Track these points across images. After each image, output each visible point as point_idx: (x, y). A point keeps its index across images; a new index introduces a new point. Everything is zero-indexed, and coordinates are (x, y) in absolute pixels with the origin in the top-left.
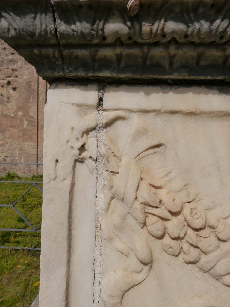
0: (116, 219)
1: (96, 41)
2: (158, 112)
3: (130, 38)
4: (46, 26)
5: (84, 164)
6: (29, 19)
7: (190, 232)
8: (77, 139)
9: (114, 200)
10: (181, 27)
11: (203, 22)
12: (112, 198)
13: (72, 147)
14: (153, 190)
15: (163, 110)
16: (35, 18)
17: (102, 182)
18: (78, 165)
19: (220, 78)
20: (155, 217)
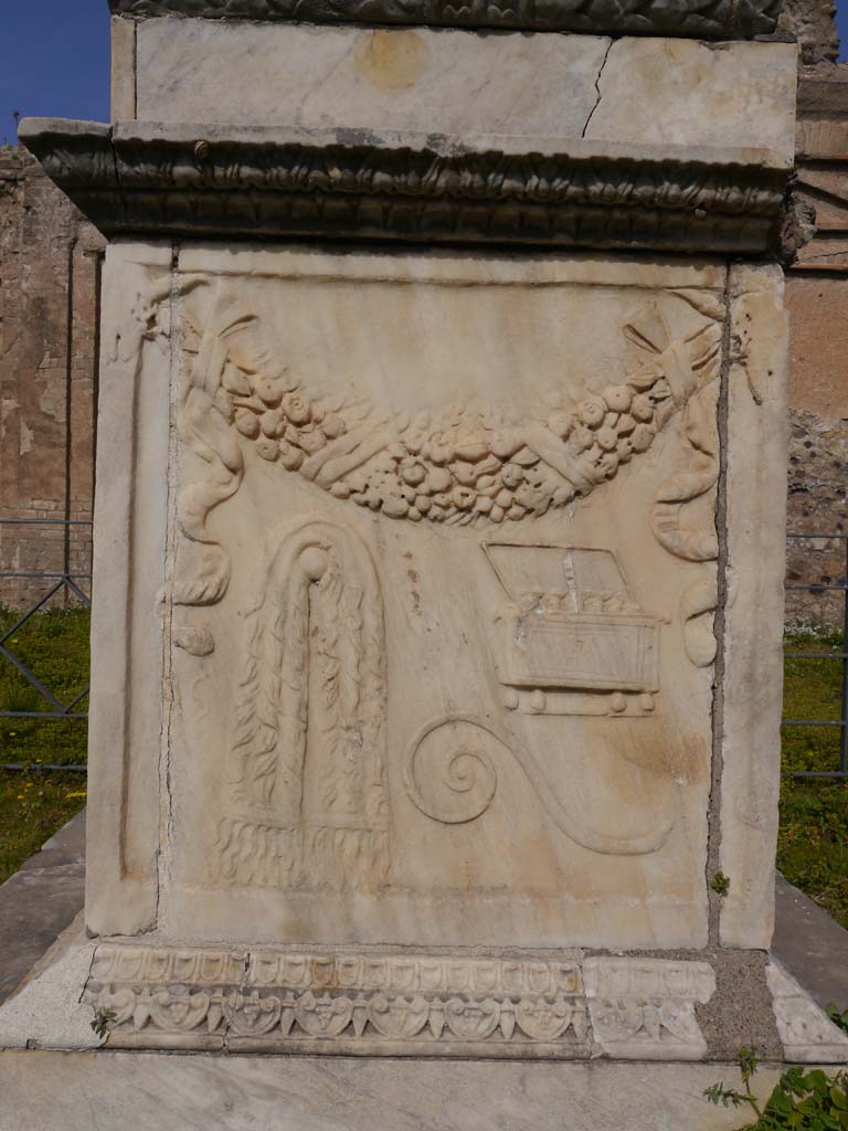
0: (196, 412)
1: (164, 185)
2: (248, 276)
3: (203, 183)
4: (106, 167)
5: (154, 343)
6: (85, 159)
7: (291, 428)
8: (145, 309)
9: (194, 390)
10: (258, 172)
11: (280, 168)
12: (191, 387)
13: (138, 319)
14: (243, 374)
15: (255, 272)
16: (92, 157)
17: (178, 365)
18: (147, 344)
19: (319, 233)
20: (245, 410)
